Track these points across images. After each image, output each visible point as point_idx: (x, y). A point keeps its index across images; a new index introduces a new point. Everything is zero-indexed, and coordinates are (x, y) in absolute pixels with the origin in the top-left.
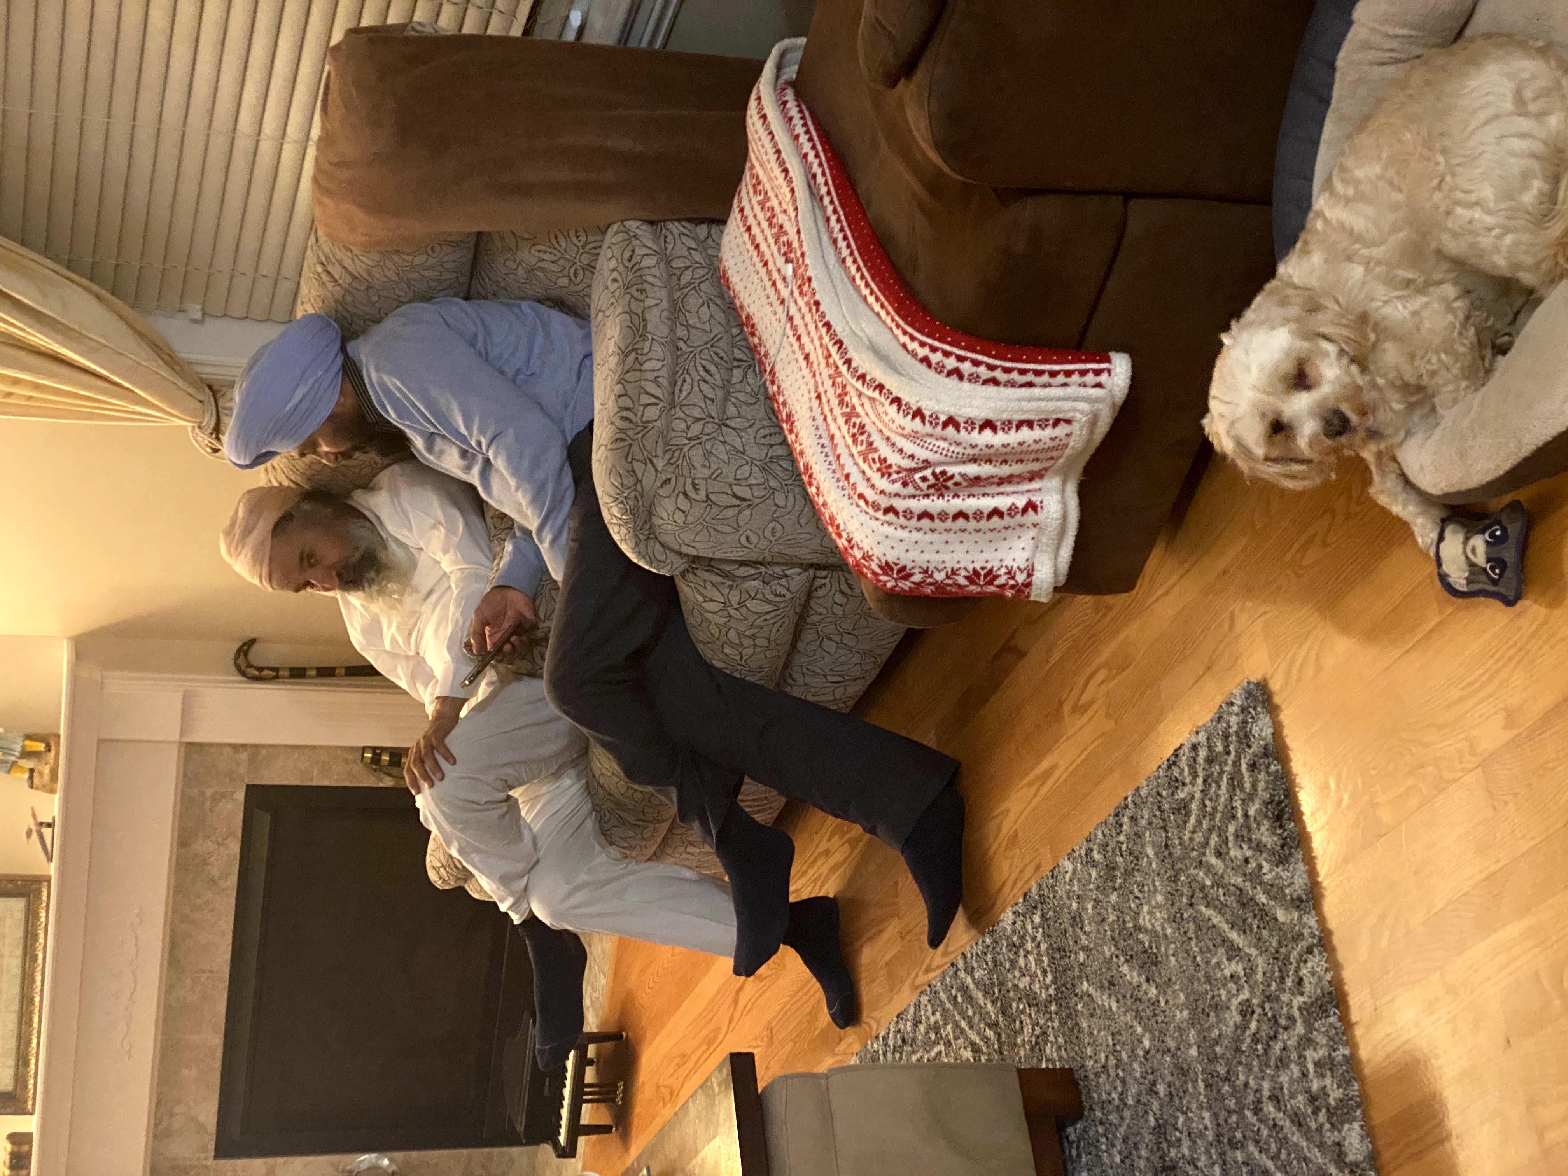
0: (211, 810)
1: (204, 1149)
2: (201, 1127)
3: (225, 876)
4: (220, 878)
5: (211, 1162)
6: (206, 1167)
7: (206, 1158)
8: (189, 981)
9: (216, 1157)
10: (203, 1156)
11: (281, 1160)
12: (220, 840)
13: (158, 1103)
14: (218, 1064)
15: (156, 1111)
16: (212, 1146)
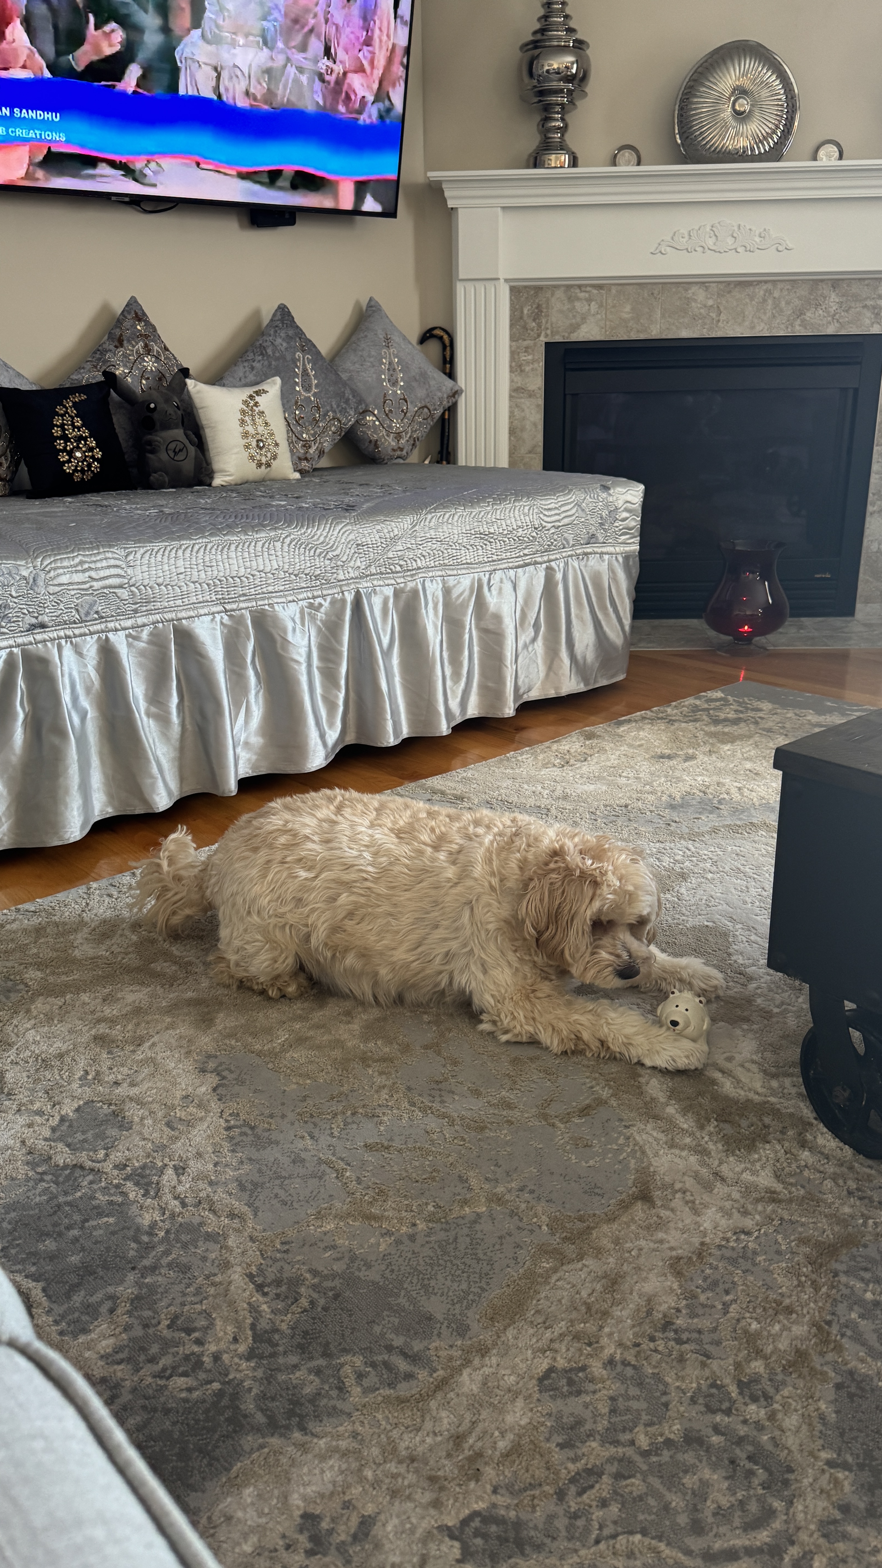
0: (865, 306)
1: (553, 334)
2: (575, 327)
3: (804, 324)
4: (803, 321)
5: (543, 339)
6: (539, 336)
7: (547, 336)
8: (710, 302)
9: (547, 344)
10: (549, 332)
11: (541, 402)
12: (837, 316)
13: (600, 287)
14: (634, 336)
15: (594, 286)
16: (558, 339)
